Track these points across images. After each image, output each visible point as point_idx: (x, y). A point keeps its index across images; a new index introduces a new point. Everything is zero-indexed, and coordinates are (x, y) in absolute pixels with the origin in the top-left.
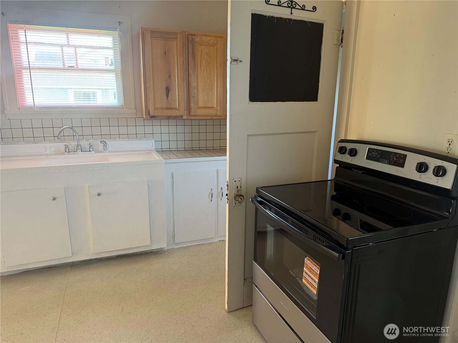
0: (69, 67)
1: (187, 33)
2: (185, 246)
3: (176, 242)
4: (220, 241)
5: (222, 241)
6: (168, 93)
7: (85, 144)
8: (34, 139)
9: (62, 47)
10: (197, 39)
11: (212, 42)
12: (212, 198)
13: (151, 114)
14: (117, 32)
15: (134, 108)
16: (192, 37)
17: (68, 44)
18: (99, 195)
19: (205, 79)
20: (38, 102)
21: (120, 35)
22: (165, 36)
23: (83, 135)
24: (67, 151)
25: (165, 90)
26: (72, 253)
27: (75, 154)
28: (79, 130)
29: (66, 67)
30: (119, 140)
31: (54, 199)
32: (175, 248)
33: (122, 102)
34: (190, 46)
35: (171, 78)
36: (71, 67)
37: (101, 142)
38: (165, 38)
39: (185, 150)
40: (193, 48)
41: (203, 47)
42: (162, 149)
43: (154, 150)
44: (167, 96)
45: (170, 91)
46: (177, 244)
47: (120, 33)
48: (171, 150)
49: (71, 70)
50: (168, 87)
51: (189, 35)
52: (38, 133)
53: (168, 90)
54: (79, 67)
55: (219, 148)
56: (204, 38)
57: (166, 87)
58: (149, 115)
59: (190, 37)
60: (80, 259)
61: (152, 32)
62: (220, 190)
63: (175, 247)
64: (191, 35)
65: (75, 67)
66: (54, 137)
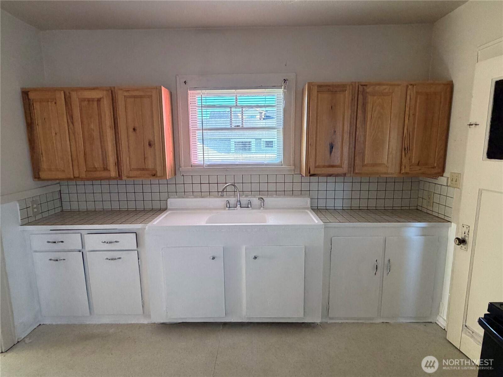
0: (235, 126)
1: (357, 85)
2: (340, 322)
3: (330, 316)
4: (383, 322)
5: (386, 324)
6: (331, 149)
7: (244, 200)
8: (201, 194)
9: (231, 108)
10: (369, 90)
11: (387, 91)
12: (376, 271)
13: (312, 173)
14: (281, 90)
15: (293, 164)
16: (363, 88)
17: (237, 105)
18: (255, 258)
19: (375, 132)
20: (207, 160)
21: (284, 92)
22: (333, 89)
23: (243, 191)
24: (228, 206)
25: (329, 146)
26: (225, 313)
27: (234, 209)
28: (239, 186)
29: (233, 126)
30: (275, 196)
31: (213, 258)
32: (328, 322)
33: (281, 158)
34: (360, 96)
35: (336, 133)
36: (237, 126)
37: (259, 198)
38: (332, 91)
39: (343, 209)
40: (365, 98)
41: (375, 97)
42: (318, 207)
43: (309, 208)
44: (331, 152)
45: (334, 148)
46: (331, 319)
47: (285, 90)
48: (327, 208)
49: (237, 129)
50: (332, 143)
51: (360, 86)
52: (205, 188)
53: (332, 147)
54: (244, 126)
55: (383, 208)
56: (377, 88)
57: (330, 144)
58: (309, 173)
59: (361, 88)
60: (232, 321)
61: (320, 86)
62: (386, 262)
63: (330, 321)
64: (362, 85)
65: (241, 126)
66: (218, 192)
